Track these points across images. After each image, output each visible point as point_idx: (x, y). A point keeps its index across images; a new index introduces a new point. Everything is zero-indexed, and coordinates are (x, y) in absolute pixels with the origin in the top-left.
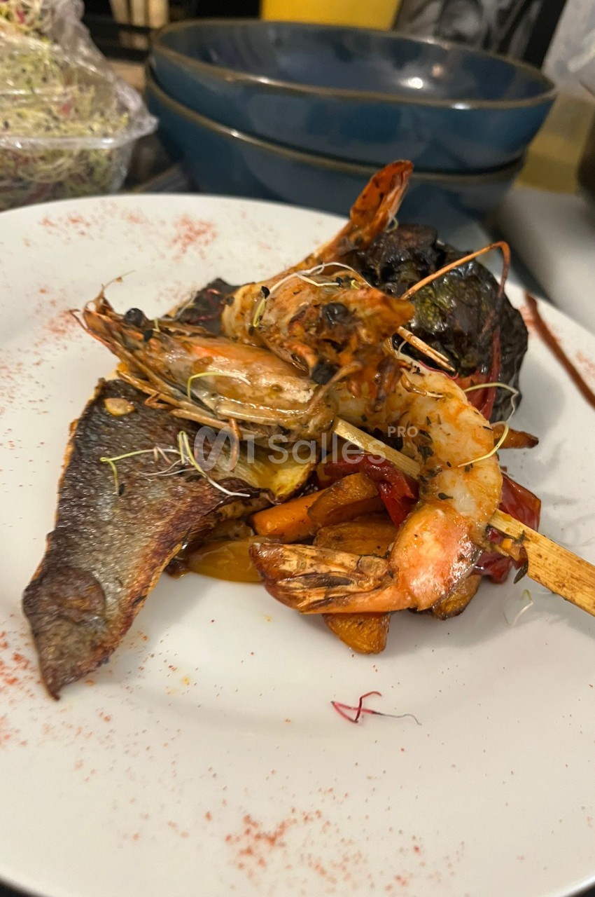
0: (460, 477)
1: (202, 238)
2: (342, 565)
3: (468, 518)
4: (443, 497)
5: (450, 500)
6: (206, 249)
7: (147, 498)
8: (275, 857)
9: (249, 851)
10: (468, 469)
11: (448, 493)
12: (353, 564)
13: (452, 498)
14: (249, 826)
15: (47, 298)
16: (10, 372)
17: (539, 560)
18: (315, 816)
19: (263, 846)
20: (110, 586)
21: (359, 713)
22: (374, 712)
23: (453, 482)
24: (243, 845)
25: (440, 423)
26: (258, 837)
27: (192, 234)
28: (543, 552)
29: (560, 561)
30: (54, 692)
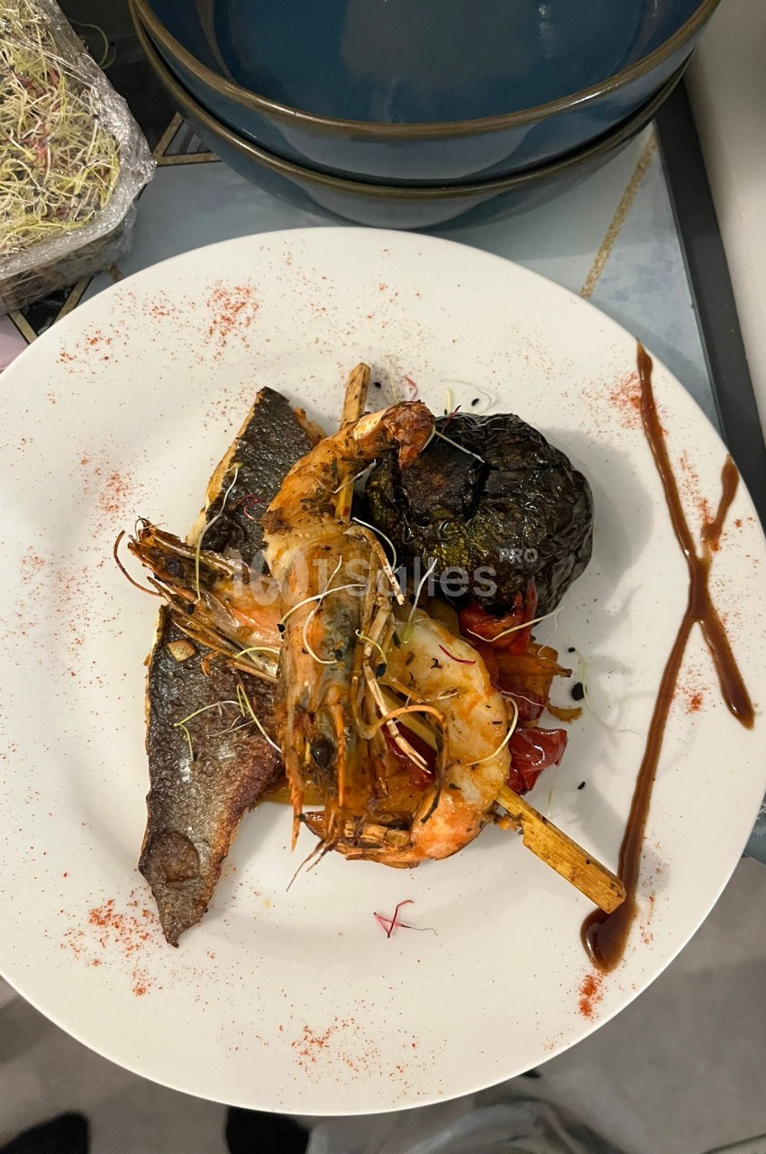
0: (467, 774)
1: (241, 317)
2: (373, 835)
3: (473, 805)
4: (453, 787)
5: (459, 791)
6: (247, 332)
7: (217, 759)
8: (322, 1055)
9: (306, 1053)
10: (473, 768)
11: (458, 784)
12: (382, 835)
13: (460, 789)
14: (308, 1034)
15: (90, 467)
16: (78, 584)
17: (531, 835)
18: (350, 1023)
19: (316, 1046)
20: (199, 846)
21: (392, 925)
22: (403, 926)
23: (462, 777)
24: (302, 1049)
25: (454, 719)
26: (312, 1042)
27: (228, 313)
28: (535, 830)
29: (548, 839)
30: (173, 941)
